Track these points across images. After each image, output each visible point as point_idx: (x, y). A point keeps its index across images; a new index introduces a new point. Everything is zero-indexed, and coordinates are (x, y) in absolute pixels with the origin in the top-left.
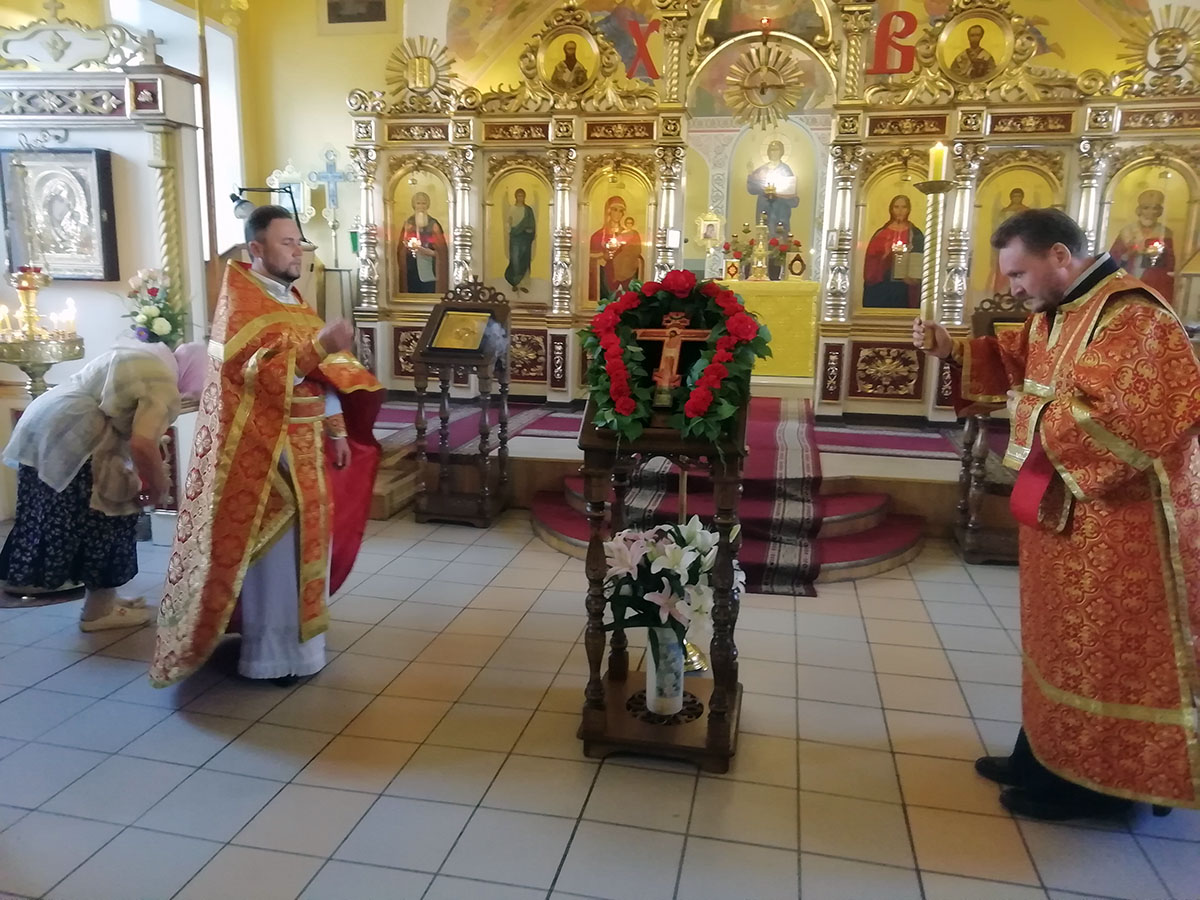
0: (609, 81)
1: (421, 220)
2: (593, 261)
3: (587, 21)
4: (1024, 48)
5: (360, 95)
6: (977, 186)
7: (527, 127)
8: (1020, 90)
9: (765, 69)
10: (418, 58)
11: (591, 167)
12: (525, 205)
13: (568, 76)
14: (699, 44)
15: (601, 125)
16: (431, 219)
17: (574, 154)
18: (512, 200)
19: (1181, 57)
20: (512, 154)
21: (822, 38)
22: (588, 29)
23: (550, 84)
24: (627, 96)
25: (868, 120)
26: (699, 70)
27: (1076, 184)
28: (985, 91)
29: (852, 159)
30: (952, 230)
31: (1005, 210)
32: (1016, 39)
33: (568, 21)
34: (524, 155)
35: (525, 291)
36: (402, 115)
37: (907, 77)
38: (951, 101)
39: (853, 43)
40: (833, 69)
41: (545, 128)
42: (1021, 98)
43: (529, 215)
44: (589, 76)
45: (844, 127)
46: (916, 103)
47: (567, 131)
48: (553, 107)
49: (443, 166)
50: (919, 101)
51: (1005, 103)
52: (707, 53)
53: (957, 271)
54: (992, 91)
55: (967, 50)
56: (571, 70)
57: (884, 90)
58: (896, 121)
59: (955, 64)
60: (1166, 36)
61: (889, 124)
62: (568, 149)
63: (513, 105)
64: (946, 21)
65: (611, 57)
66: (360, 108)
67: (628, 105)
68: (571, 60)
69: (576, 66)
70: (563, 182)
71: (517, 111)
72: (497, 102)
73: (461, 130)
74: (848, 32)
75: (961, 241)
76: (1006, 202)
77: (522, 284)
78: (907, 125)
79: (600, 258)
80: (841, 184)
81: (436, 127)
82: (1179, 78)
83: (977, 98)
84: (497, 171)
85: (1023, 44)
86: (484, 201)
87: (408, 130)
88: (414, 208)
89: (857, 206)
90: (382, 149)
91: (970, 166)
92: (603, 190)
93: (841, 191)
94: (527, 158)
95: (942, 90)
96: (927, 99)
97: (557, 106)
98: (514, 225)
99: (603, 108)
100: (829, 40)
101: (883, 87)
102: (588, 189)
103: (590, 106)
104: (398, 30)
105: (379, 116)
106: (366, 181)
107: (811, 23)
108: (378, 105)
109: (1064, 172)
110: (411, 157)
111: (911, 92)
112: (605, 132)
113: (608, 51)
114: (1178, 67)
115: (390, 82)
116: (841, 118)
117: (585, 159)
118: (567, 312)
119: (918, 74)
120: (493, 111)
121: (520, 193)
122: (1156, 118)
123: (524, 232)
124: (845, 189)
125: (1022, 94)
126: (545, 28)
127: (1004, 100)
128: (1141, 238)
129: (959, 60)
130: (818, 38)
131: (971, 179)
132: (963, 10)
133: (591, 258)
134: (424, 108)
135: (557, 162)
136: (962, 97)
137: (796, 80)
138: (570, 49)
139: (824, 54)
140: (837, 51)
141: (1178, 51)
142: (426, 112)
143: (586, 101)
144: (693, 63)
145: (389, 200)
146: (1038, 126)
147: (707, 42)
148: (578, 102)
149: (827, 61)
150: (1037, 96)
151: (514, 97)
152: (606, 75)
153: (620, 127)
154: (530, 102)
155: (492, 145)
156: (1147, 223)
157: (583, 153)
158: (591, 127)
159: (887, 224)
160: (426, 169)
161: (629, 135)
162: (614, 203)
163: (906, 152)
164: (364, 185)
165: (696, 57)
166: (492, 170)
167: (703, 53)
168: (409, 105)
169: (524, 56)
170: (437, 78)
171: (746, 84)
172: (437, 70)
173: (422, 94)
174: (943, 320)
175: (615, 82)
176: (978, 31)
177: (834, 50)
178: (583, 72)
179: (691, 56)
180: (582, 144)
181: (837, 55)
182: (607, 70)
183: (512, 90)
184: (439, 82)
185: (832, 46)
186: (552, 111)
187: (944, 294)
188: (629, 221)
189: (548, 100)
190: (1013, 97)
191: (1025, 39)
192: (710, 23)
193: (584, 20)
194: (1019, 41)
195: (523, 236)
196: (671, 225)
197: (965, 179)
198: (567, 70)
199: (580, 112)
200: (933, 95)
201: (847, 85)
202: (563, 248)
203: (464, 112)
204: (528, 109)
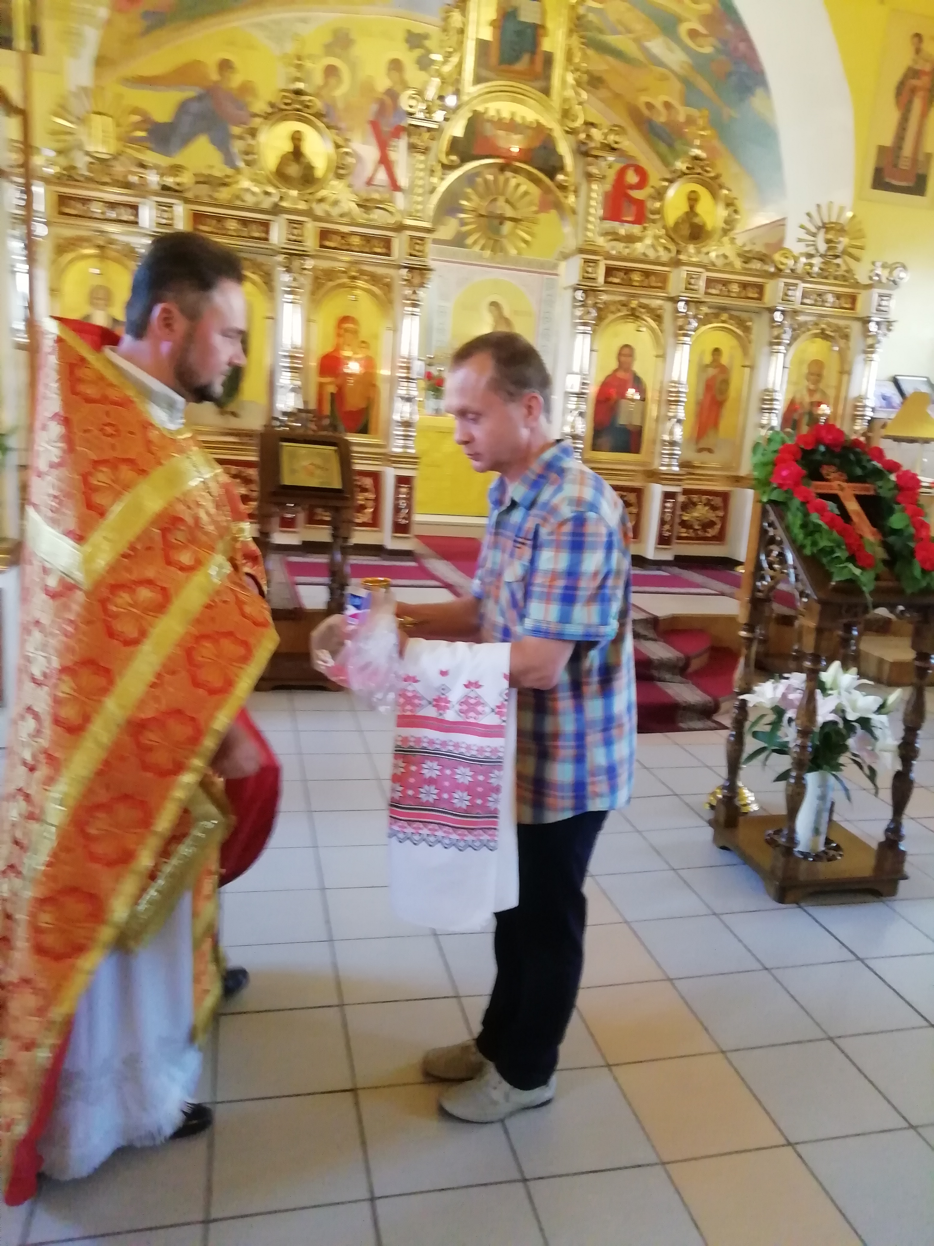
0: (343, 184)
1: (102, 320)
2: (321, 386)
4: (730, 219)
7: (244, 222)
8: (727, 257)
10: (99, 114)
11: (321, 280)
13: (293, 170)
14: (443, 160)
15: (335, 233)
16: (115, 320)
17: (307, 263)
19: (840, 247)
23: (274, 176)
24: (365, 205)
25: (603, 267)
26: (442, 189)
27: (766, 349)
28: (701, 253)
29: (593, 305)
30: (672, 382)
31: (707, 366)
32: (725, 210)
33: (298, 106)
35: (234, 414)
36: (76, 183)
37: (636, 229)
38: (673, 259)
39: (595, 188)
41: (265, 226)
42: (727, 265)
44: (320, 175)
45: (586, 271)
46: (643, 257)
47: (299, 235)
48: (276, 205)
50: (646, 255)
51: (715, 267)
52: (450, 172)
53: (678, 421)
54: (706, 254)
55: (686, 212)
56: (297, 165)
57: (616, 240)
58: (626, 272)
59: (677, 224)
60: (832, 228)
61: (621, 274)
62: (302, 256)
63: (224, 194)
64: (671, 182)
65: (347, 157)
67: (366, 215)
69: (304, 159)
70: (291, 293)
71: (231, 201)
73: (161, 214)
74: (589, 176)
75: (680, 392)
76: (708, 359)
77: (231, 407)
78: (636, 277)
79: (330, 383)
80: (582, 328)
82: (838, 265)
83: (696, 259)
87: (85, 204)
88: (91, 304)
89: (591, 351)
90: (50, 223)
91: (691, 323)
92: (334, 307)
93: (582, 335)
95: (665, 248)
96: (652, 254)
97: (284, 204)
99: (336, 214)
100: (572, 181)
101: (616, 237)
102: (318, 304)
103: (321, 210)
105: (45, 179)
109: (753, 337)
110: (88, 240)
111: (639, 245)
112: (340, 242)
113: (346, 150)
114: (837, 257)
116: (583, 262)
117: (315, 270)
119: (646, 228)
120: (201, 197)
122: (824, 297)
124: (584, 333)
125: (727, 261)
126: (269, 110)
127: (714, 265)
128: (807, 399)
129: (680, 221)
131: (691, 335)
132: (685, 174)
133: (320, 383)
134: (111, 179)
135: (290, 270)
136: (683, 257)
137: (532, 215)
138: (296, 139)
139: (564, 194)
140: (576, 192)
141: (839, 243)
142: (111, 184)
143: (317, 202)
144: (435, 180)
145: (58, 290)
146: (740, 292)
147: (452, 161)
148: (308, 202)
149: (567, 201)
150: (738, 264)
151: (225, 185)
152: (341, 177)
153: (355, 238)
154: (248, 193)
156: (812, 387)
157: (316, 263)
158: (323, 235)
159: (616, 371)
160: (110, 257)
161: (366, 249)
162: (346, 324)
163: (634, 304)
165: (438, 174)
167: (446, 171)
168: (86, 173)
173: (103, 162)
174: (663, 465)
176: (695, 196)
177: (574, 192)
179: (433, 172)
180: (314, 252)
181: (576, 197)
182: (342, 172)
183: (223, 176)
185: (572, 187)
186: (276, 210)
187: (665, 441)
188: (363, 345)
189: (271, 195)
190: (720, 263)
192: (455, 141)
194: (727, 212)
196: (416, 353)
197: (685, 335)
198: (293, 163)
199: (312, 214)
200: (656, 251)
201: (588, 229)
202: (293, 369)
203: (168, 192)
204: (243, 201)
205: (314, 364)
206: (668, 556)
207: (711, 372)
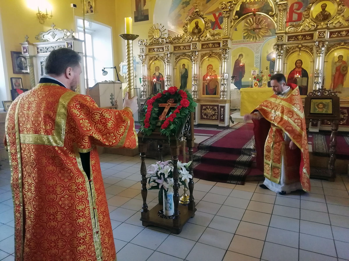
0: (208, 31)
1: (157, 74)
2: (204, 83)
3: (201, 15)
4: (342, 9)
5: (141, 41)
6: (326, 55)
7: (185, 46)
8: (340, 23)
9: (255, 24)
10: (156, 29)
11: (203, 56)
12: (185, 68)
13: (196, 31)
14: (234, 18)
15: (205, 44)
16: (160, 73)
17: (197, 53)
18: (182, 67)
20: (182, 54)
21: (272, 13)
22: (201, 17)
23: (192, 34)
24: (213, 35)
25: (287, 37)
26: (234, 25)
28: (327, 24)
29: (281, 49)
30: (316, 70)
31: (336, 62)
32: (338, 7)
33: (196, 15)
34: (184, 54)
36: (152, 45)
37: (300, 22)
38: (315, 29)
39: (281, 13)
40: (275, 22)
41: (189, 46)
42: (340, 26)
43: (186, 71)
44: (202, 30)
45: (279, 39)
47: (195, 46)
48: (192, 40)
49: (163, 59)
50: (304, 29)
51: (335, 28)
52: (236, 21)
53: (318, 83)
54: (330, 24)
55: (321, 12)
56: (197, 29)
57: (293, 27)
58: (296, 36)
59: (317, 16)
61: (294, 37)
62: (196, 52)
63: (181, 40)
64: (313, 3)
65: (208, 24)
66: (141, 44)
67: (213, 38)
68: (197, 26)
69: (199, 28)
70: (194, 61)
71: (182, 42)
72: (177, 40)
73: (167, 48)
74: (280, 10)
75: (319, 73)
76: (336, 60)
78: (300, 37)
79: (206, 82)
80: (278, 57)
81: (160, 48)
83: (324, 26)
84: (177, 59)
85: (341, 8)
86: (174, 67)
87: (154, 49)
88: (156, 71)
89: (284, 64)
90: (147, 55)
91: (321, 49)
92: (206, 63)
93: (278, 59)
94: (186, 55)
95: (312, 25)
96: (307, 29)
97: (193, 40)
98: (182, 74)
99: (206, 39)
100: (274, 13)
101: (292, 26)
102: (202, 63)
103: (203, 39)
104: (152, 23)
105: (146, 46)
106: (143, 64)
107: (269, 9)
108: (145, 43)
110: (154, 57)
111: (301, 27)
112: (206, 46)
113: (207, 23)
115: (149, 36)
116: (277, 37)
117: (201, 54)
118: (196, 98)
119: (304, 21)
120: (176, 42)
121: (184, 65)
123: (185, 76)
124: (279, 58)
126: (190, 18)
127: (334, 27)
129: (318, 15)
130: (270, 13)
131: (322, 53)
133: (203, 83)
134: (158, 43)
135: (193, 56)
136: (319, 27)
137: (265, 26)
138: (197, 23)
139: (273, 18)
140: (277, 16)
142: (158, 44)
143: (201, 38)
144: (232, 24)
145: (149, 69)
146: (347, 34)
147: (236, 17)
148: (199, 38)
149: (274, 20)
150: (346, 24)
151: (182, 38)
152: (207, 30)
153: (211, 44)
154: (186, 39)
155: (175, 52)
157: (200, 53)
158: (203, 45)
159: (294, 69)
160: (159, 60)
161: (213, 46)
162: (210, 67)
163: (300, 46)
164: (142, 65)
165: (233, 22)
166: (176, 59)
167: (235, 21)
168: (154, 42)
169: (184, 27)
170: (161, 34)
171: (249, 29)
172: (161, 32)
173: (157, 39)
175: (209, 31)
176: (325, 5)
177: (276, 16)
178: (200, 29)
179: (231, 22)
180: (200, 50)
181: (277, 18)
182: (207, 28)
183: (181, 36)
184: (162, 36)
185: (275, 15)
188: (214, 71)
189: (191, 38)
190: (338, 25)
191: (342, 6)
192: (237, 12)
193: (200, 14)
194: (340, 7)
195: (185, 77)
196: (225, 72)
197: (320, 53)
198: (196, 29)
199: (199, 41)
200: (309, 27)
201: (280, 27)
202: (194, 80)
203: (167, 43)
204: (185, 41)
205: (201, 78)
206: (316, 130)
207: (338, 64)
